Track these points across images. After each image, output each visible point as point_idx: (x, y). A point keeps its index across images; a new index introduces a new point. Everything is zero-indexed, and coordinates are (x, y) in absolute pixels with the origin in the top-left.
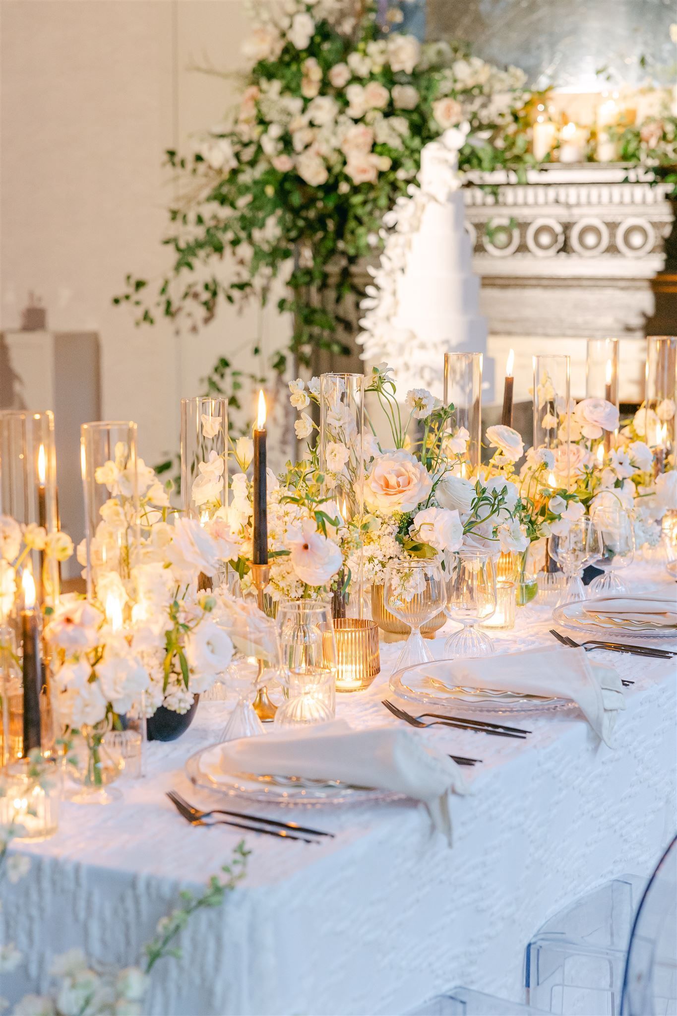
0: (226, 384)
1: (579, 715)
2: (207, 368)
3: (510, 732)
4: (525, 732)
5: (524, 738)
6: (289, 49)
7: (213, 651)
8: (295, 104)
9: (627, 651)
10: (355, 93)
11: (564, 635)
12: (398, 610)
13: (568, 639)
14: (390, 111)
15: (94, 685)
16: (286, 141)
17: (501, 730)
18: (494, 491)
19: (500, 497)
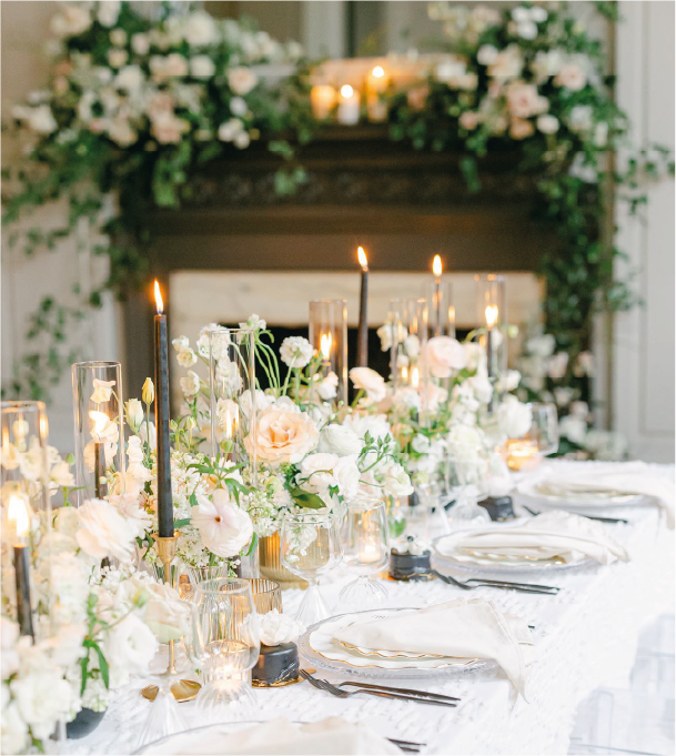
0: (52, 319)
1: (499, 673)
2: (34, 306)
3: (438, 699)
4: (456, 699)
5: (454, 706)
6: (97, 27)
7: (133, 647)
8: (104, 74)
9: (511, 588)
10: (157, 64)
11: (447, 576)
12: (293, 565)
13: (451, 578)
14: (189, 80)
15: (13, 709)
16: (98, 109)
17: (428, 698)
18: (379, 440)
19: (385, 445)
